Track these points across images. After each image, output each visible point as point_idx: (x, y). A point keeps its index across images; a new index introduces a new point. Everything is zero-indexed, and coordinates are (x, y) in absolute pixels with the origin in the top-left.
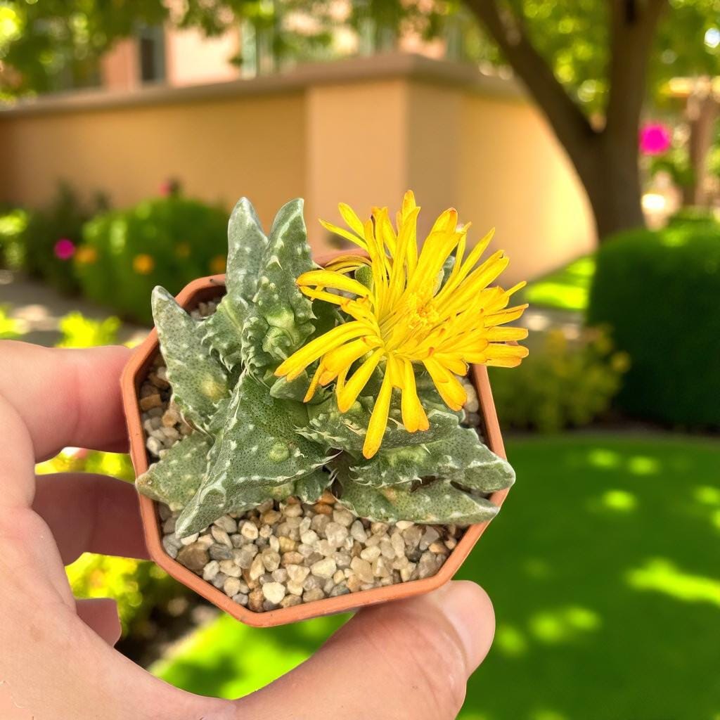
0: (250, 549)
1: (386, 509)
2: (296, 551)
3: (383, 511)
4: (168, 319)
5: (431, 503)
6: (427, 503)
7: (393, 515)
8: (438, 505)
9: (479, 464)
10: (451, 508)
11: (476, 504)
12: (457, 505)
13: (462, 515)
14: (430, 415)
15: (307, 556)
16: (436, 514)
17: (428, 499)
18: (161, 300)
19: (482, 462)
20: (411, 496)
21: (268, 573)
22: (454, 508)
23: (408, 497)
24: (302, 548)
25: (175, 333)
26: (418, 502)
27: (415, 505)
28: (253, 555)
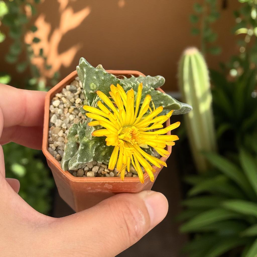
0: (72, 100)
1: (72, 133)
2: (68, 112)
3: (72, 132)
4: (152, 79)
5: (71, 147)
6: (71, 146)
7: (70, 134)
8: (70, 149)
9: (78, 157)
10: (68, 153)
11: (66, 160)
12: (68, 155)
13: (64, 156)
14: (93, 127)
15: (66, 115)
16: (67, 148)
17: (72, 146)
18: (159, 78)
19: (79, 158)
20: (75, 142)
21: (63, 104)
22: (67, 154)
23: (75, 141)
24: (69, 114)
25: (147, 81)
26: (72, 143)
27: (72, 142)
28: (71, 101)
